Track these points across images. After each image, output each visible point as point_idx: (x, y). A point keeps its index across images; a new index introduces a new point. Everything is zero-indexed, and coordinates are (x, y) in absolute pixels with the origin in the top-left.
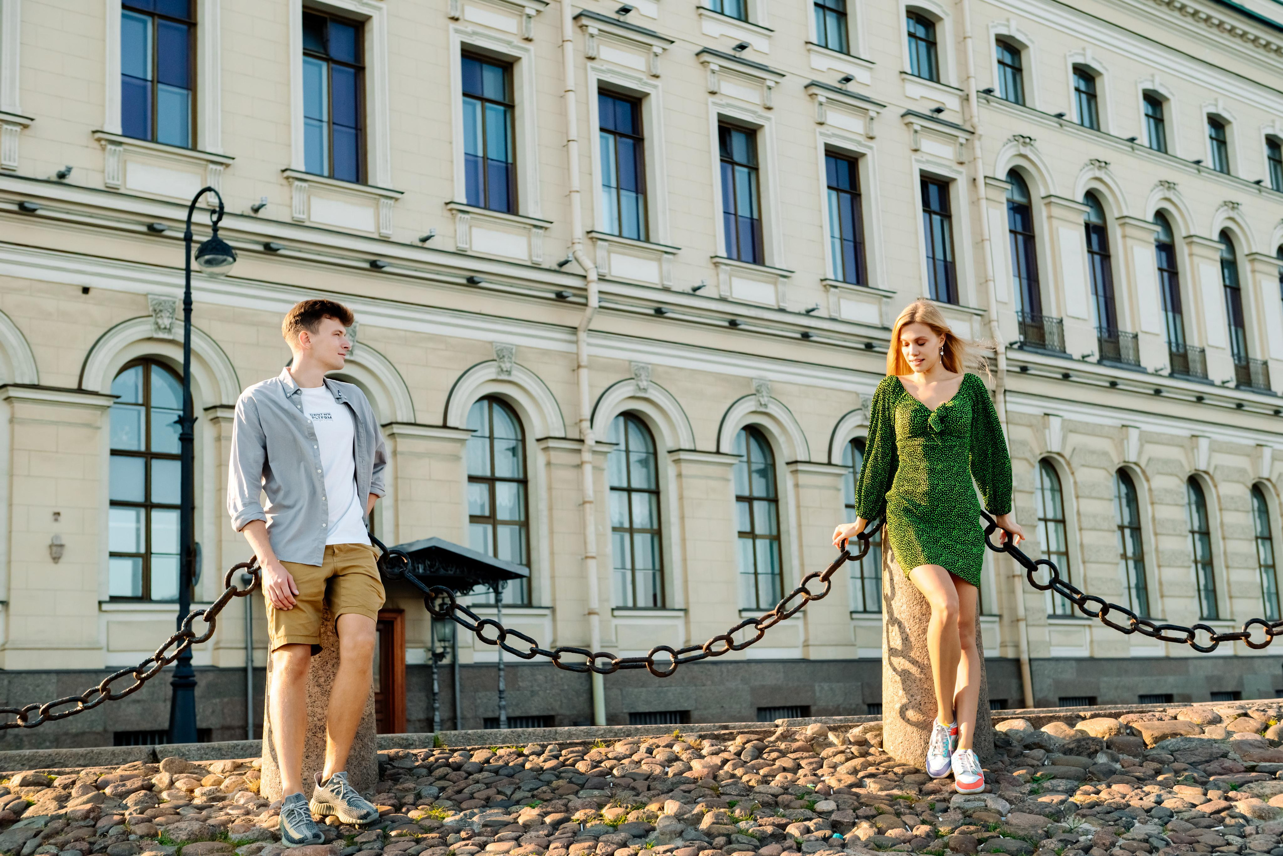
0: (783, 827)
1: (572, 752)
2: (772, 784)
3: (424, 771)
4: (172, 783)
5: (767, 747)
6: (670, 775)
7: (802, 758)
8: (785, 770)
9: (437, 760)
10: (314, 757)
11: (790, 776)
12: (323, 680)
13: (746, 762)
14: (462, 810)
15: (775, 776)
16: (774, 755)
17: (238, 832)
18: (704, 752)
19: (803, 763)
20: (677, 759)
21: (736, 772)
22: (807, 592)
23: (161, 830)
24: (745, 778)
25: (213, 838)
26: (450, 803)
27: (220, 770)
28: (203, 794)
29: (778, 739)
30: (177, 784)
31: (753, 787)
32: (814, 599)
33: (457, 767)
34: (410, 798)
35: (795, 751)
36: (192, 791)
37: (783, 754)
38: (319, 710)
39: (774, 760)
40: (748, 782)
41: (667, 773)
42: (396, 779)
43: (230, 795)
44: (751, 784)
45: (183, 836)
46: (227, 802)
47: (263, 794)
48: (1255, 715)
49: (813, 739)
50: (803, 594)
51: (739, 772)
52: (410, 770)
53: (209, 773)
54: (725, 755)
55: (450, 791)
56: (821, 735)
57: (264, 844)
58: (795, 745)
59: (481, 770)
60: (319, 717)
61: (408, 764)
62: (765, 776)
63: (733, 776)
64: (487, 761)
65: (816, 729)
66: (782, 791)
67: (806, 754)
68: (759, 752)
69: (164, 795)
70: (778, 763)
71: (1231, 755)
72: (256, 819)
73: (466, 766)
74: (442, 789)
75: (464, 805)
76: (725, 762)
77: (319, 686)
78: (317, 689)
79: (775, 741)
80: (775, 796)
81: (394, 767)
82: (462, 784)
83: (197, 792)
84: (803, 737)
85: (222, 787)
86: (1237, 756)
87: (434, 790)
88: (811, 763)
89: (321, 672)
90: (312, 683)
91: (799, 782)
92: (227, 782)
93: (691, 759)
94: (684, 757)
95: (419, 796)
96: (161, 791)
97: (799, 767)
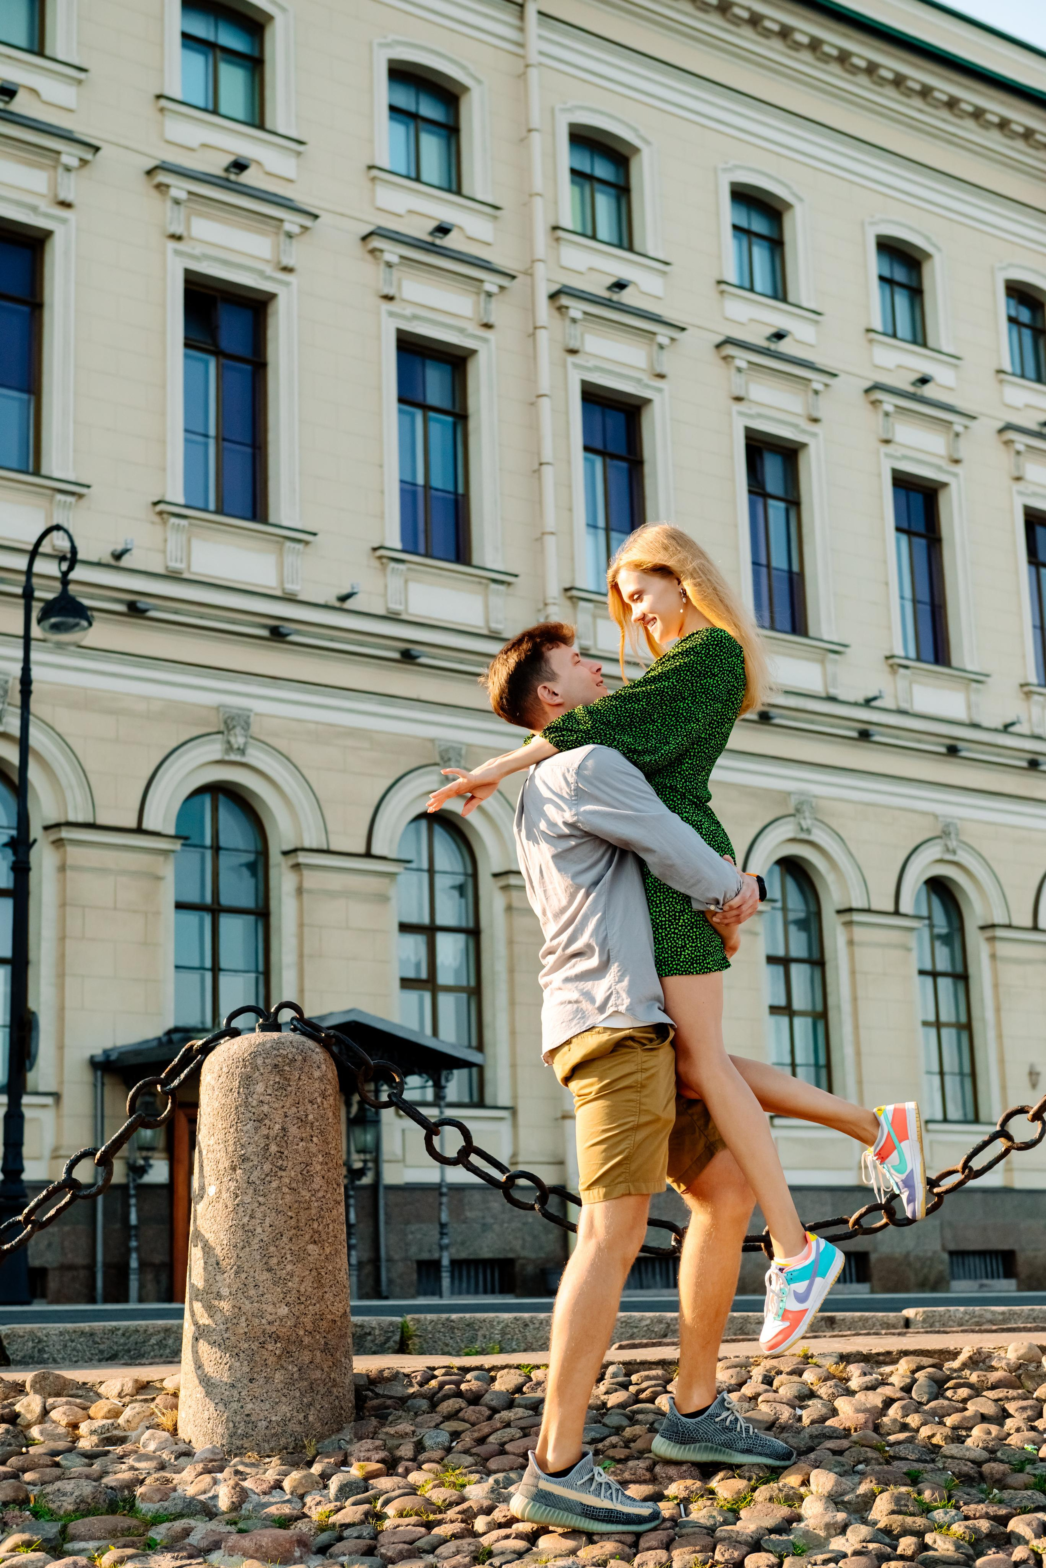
0: (1003, 1521)
1: (648, 1378)
2: (969, 1442)
3: (424, 1404)
4: (45, 1412)
5: (949, 1378)
6: (806, 1421)
7: (1007, 1399)
8: (984, 1418)
9: (442, 1385)
10: (262, 1381)
11: (994, 1429)
12: (274, 1261)
13: (920, 1404)
14: (489, 1473)
15: (971, 1429)
16: (964, 1392)
17: (151, 1500)
18: (853, 1384)
19: (1011, 1407)
20: (812, 1395)
21: (908, 1420)
22: (1009, 1138)
23: (35, 1491)
24: (925, 1432)
25: (112, 1509)
26: (469, 1460)
27: (116, 1392)
28: (93, 1432)
29: (964, 1366)
30: (54, 1414)
31: (940, 1447)
32: (1019, 1149)
33: (475, 1399)
34: (406, 1450)
35: (993, 1387)
36: (75, 1426)
37: (977, 1391)
38: (270, 1308)
39: (965, 1401)
40: (930, 1437)
41: (800, 1419)
42: (383, 1417)
43: (133, 1435)
44: (934, 1441)
45: (68, 1505)
46: (128, 1447)
47: (182, 1434)
49: (1020, 1366)
50: (1002, 1140)
51: (913, 1420)
52: (403, 1401)
53: (99, 1396)
54: (887, 1391)
55: (467, 1440)
56: (1030, 1361)
57: (192, 1522)
58: (994, 1377)
59: (510, 1405)
60: (270, 1318)
61: (398, 1390)
62: (954, 1428)
63: (905, 1427)
64: (519, 1389)
65: (1022, 1351)
66: (985, 1455)
67: (1012, 1393)
68: (939, 1386)
69: (35, 1432)
70: (972, 1407)
72: (177, 1478)
73: (487, 1398)
74: (455, 1435)
75: (493, 1464)
76: (889, 1402)
77: (269, 1270)
78: (266, 1275)
79: (961, 1369)
80: (978, 1464)
81: (377, 1395)
82: (485, 1428)
83: (84, 1428)
84: (1003, 1364)
85: (121, 1421)
87: (443, 1437)
88: (1024, 1409)
89: (272, 1249)
90: (259, 1266)
91: (1014, 1440)
92: (128, 1413)
93: (834, 1396)
94: (824, 1391)
95: (420, 1447)
96: (29, 1426)
97: (1006, 1415)
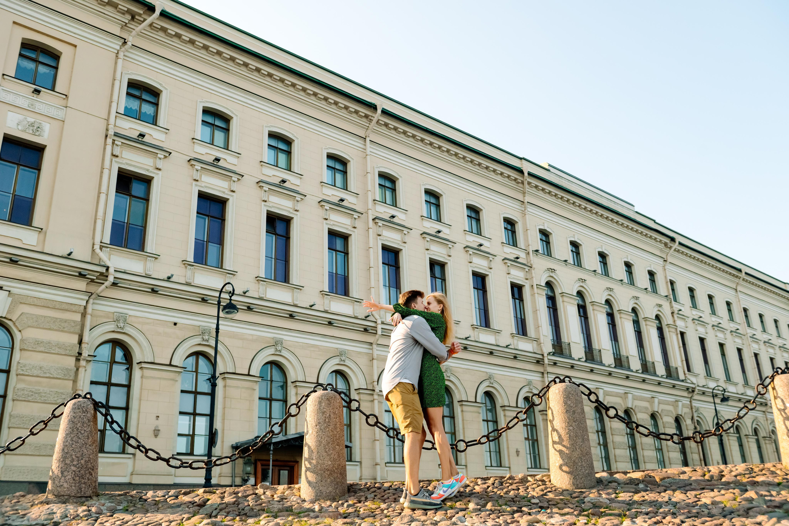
0: (521, 508)
1: (425, 483)
2: (510, 494)
3: (366, 490)
4: (264, 493)
5: (504, 482)
6: (467, 491)
7: (519, 486)
8: (513, 490)
9: (370, 486)
10: (324, 481)
11: (516, 492)
12: (327, 450)
13: (497, 487)
14: (386, 503)
15: (510, 492)
16: (508, 485)
17: (297, 509)
18: (479, 483)
19: (520, 487)
20: (469, 486)
21: (494, 490)
22: (518, 418)
23: (266, 508)
24: (498, 492)
25: (287, 511)
26: (380, 500)
27: (283, 488)
28: (278, 497)
29: (508, 479)
30: (266, 493)
31: (502, 496)
32: (521, 421)
33: (379, 488)
34: (363, 499)
35: (515, 483)
36: (273, 496)
37: (511, 484)
38: (326, 462)
39: (508, 486)
40: (500, 494)
41: (466, 491)
42: (355, 492)
43: (289, 497)
44: (501, 494)
45: (276, 510)
46: (288, 500)
47: (302, 497)
48: (699, 471)
49: (522, 479)
50: (516, 419)
51: (495, 490)
52: (360, 489)
53: (278, 490)
54: (488, 484)
55: (379, 496)
56: (525, 478)
57: (310, 513)
58: (515, 481)
59: (389, 489)
60: (326, 465)
61: (358, 487)
62: (506, 492)
63: (493, 492)
64: (391, 486)
65: (522, 476)
66: (515, 497)
67: (520, 484)
68: (501, 484)
69: (262, 497)
70: (510, 488)
71: (693, 484)
72: (303, 505)
73: (383, 488)
74: (375, 496)
75: (386, 501)
76: (488, 487)
77: (326, 452)
78: (325, 453)
79: (507, 480)
80: (513, 499)
81: (353, 488)
82: (383, 494)
83: (275, 496)
84: (518, 478)
85: (285, 494)
86: (695, 485)
87: (372, 495)
88: (524, 488)
89: (327, 447)
90: (323, 451)
91: (521, 494)
92: (287, 492)
93: (474, 486)
94: (471, 485)
95: (366, 498)
96: (261, 496)
97: (519, 489)
